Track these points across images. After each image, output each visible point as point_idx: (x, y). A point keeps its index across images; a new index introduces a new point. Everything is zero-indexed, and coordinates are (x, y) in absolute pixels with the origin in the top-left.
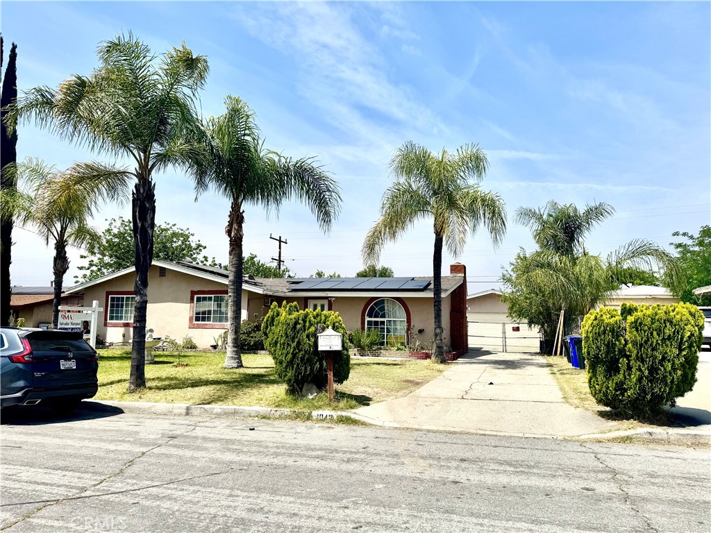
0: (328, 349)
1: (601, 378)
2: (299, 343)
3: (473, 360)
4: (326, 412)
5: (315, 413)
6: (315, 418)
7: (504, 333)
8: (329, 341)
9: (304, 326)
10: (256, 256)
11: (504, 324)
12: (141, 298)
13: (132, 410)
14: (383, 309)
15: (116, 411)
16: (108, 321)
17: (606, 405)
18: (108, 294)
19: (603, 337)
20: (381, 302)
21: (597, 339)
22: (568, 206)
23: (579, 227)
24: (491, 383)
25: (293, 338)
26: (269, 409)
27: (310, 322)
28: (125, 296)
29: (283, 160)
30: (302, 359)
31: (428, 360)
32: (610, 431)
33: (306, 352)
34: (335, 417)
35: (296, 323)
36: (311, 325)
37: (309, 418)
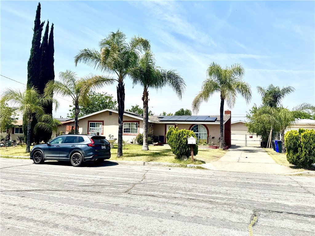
0: (191, 143)
1: (291, 154)
2: (181, 141)
3: (235, 149)
4: (192, 165)
5: (188, 165)
6: (188, 167)
7: (246, 138)
8: (192, 141)
9: (182, 135)
10: (138, 106)
11: (246, 135)
12: (121, 125)
13: (121, 163)
14: (197, 129)
15: (116, 164)
16: (89, 132)
17: (293, 164)
18: (89, 121)
19: (292, 140)
20: (197, 125)
21: (290, 141)
22: (275, 87)
23: (279, 96)
24: (247, 157)
25: (179, 139)
26: (171, 164)
27: (184, 134)
28: (96, 123)
29: (163, 71)
30: (182, 147)
31: (218, 149)
32: (294, 172)
33: (183, 144)
34: (196, 167)
35: (180, 134)
36: (184, 135)
37: (186, 167)
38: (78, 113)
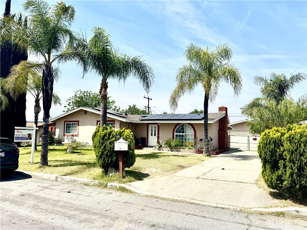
0: (119, 150)
2: (105, 146)
4: (116, 184)
5: (109, 184)
6: (108, 186)
7: (249, 141)
8: (121, 145)
9: (109, 138)
11: (249, 137)
12: (46, 123)
14: (183, 129)
16: (65, 134)
18: (65, 122)
23: (287, 86)
24: (223, 169)
25: (102, 144)
26: (89, 181)
27: (113, 135)
28: (71, 123)
29: (127, 58)
30: (107, 155)
31: (201, 154)
33: (108, 151)
34: (118, 187)
35: (105, 135)
36: (113, 137)
37: (106, 186)
38: (38, 112)
